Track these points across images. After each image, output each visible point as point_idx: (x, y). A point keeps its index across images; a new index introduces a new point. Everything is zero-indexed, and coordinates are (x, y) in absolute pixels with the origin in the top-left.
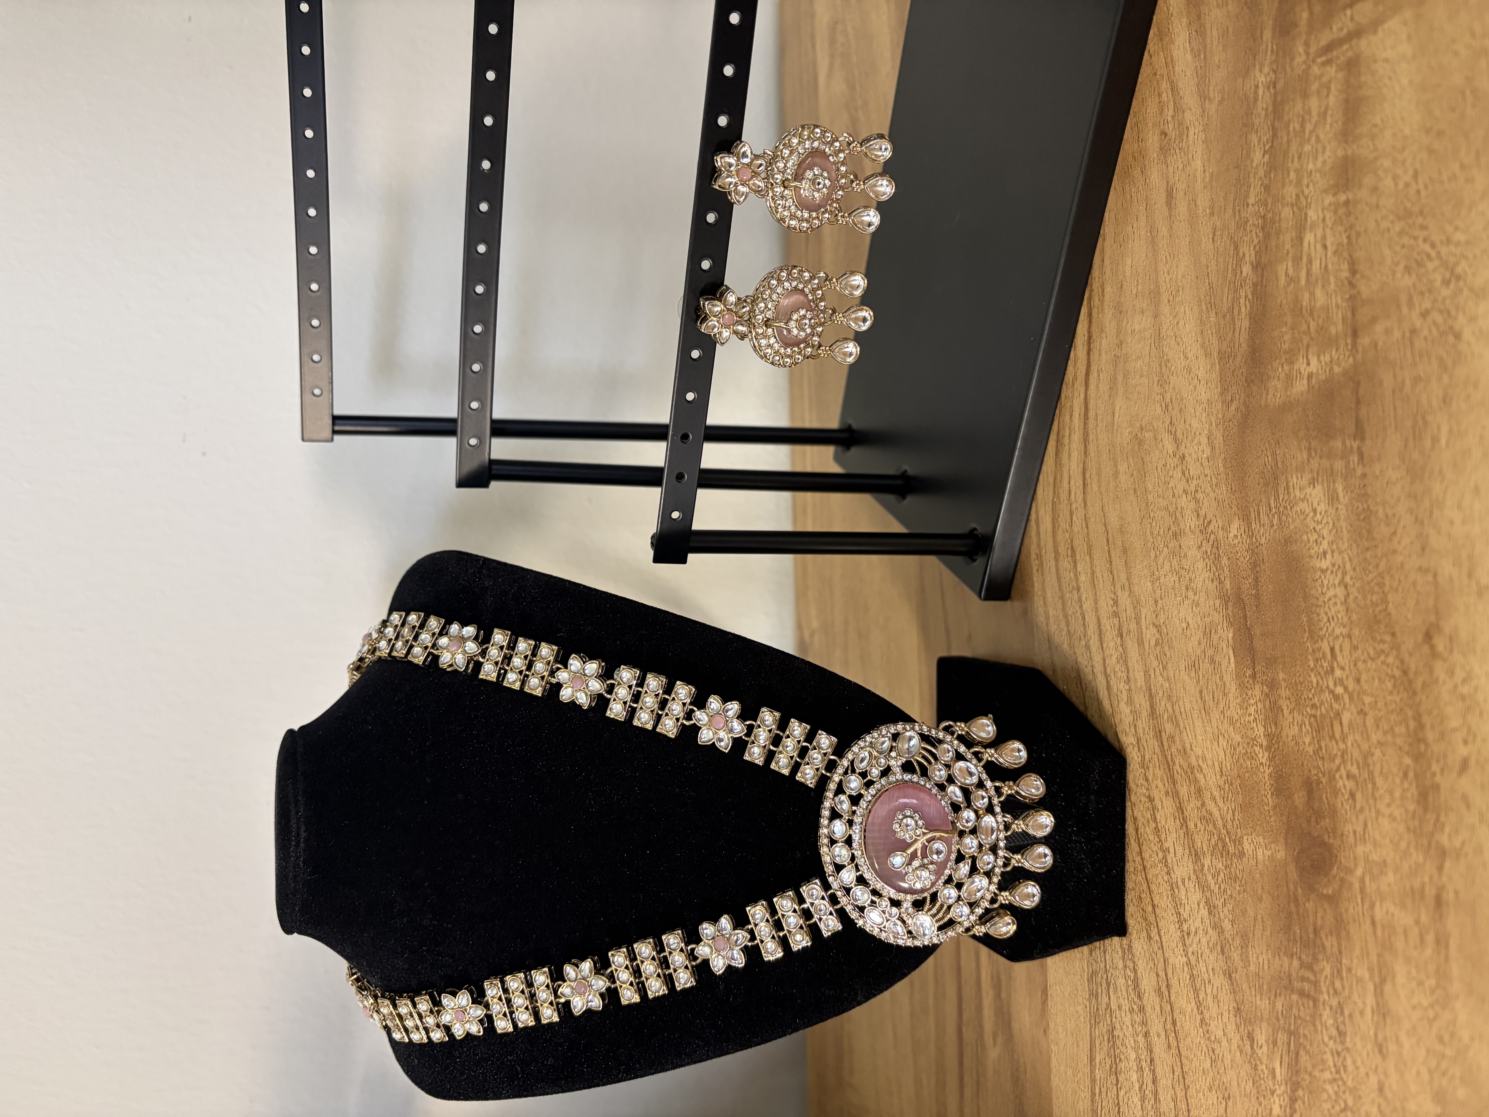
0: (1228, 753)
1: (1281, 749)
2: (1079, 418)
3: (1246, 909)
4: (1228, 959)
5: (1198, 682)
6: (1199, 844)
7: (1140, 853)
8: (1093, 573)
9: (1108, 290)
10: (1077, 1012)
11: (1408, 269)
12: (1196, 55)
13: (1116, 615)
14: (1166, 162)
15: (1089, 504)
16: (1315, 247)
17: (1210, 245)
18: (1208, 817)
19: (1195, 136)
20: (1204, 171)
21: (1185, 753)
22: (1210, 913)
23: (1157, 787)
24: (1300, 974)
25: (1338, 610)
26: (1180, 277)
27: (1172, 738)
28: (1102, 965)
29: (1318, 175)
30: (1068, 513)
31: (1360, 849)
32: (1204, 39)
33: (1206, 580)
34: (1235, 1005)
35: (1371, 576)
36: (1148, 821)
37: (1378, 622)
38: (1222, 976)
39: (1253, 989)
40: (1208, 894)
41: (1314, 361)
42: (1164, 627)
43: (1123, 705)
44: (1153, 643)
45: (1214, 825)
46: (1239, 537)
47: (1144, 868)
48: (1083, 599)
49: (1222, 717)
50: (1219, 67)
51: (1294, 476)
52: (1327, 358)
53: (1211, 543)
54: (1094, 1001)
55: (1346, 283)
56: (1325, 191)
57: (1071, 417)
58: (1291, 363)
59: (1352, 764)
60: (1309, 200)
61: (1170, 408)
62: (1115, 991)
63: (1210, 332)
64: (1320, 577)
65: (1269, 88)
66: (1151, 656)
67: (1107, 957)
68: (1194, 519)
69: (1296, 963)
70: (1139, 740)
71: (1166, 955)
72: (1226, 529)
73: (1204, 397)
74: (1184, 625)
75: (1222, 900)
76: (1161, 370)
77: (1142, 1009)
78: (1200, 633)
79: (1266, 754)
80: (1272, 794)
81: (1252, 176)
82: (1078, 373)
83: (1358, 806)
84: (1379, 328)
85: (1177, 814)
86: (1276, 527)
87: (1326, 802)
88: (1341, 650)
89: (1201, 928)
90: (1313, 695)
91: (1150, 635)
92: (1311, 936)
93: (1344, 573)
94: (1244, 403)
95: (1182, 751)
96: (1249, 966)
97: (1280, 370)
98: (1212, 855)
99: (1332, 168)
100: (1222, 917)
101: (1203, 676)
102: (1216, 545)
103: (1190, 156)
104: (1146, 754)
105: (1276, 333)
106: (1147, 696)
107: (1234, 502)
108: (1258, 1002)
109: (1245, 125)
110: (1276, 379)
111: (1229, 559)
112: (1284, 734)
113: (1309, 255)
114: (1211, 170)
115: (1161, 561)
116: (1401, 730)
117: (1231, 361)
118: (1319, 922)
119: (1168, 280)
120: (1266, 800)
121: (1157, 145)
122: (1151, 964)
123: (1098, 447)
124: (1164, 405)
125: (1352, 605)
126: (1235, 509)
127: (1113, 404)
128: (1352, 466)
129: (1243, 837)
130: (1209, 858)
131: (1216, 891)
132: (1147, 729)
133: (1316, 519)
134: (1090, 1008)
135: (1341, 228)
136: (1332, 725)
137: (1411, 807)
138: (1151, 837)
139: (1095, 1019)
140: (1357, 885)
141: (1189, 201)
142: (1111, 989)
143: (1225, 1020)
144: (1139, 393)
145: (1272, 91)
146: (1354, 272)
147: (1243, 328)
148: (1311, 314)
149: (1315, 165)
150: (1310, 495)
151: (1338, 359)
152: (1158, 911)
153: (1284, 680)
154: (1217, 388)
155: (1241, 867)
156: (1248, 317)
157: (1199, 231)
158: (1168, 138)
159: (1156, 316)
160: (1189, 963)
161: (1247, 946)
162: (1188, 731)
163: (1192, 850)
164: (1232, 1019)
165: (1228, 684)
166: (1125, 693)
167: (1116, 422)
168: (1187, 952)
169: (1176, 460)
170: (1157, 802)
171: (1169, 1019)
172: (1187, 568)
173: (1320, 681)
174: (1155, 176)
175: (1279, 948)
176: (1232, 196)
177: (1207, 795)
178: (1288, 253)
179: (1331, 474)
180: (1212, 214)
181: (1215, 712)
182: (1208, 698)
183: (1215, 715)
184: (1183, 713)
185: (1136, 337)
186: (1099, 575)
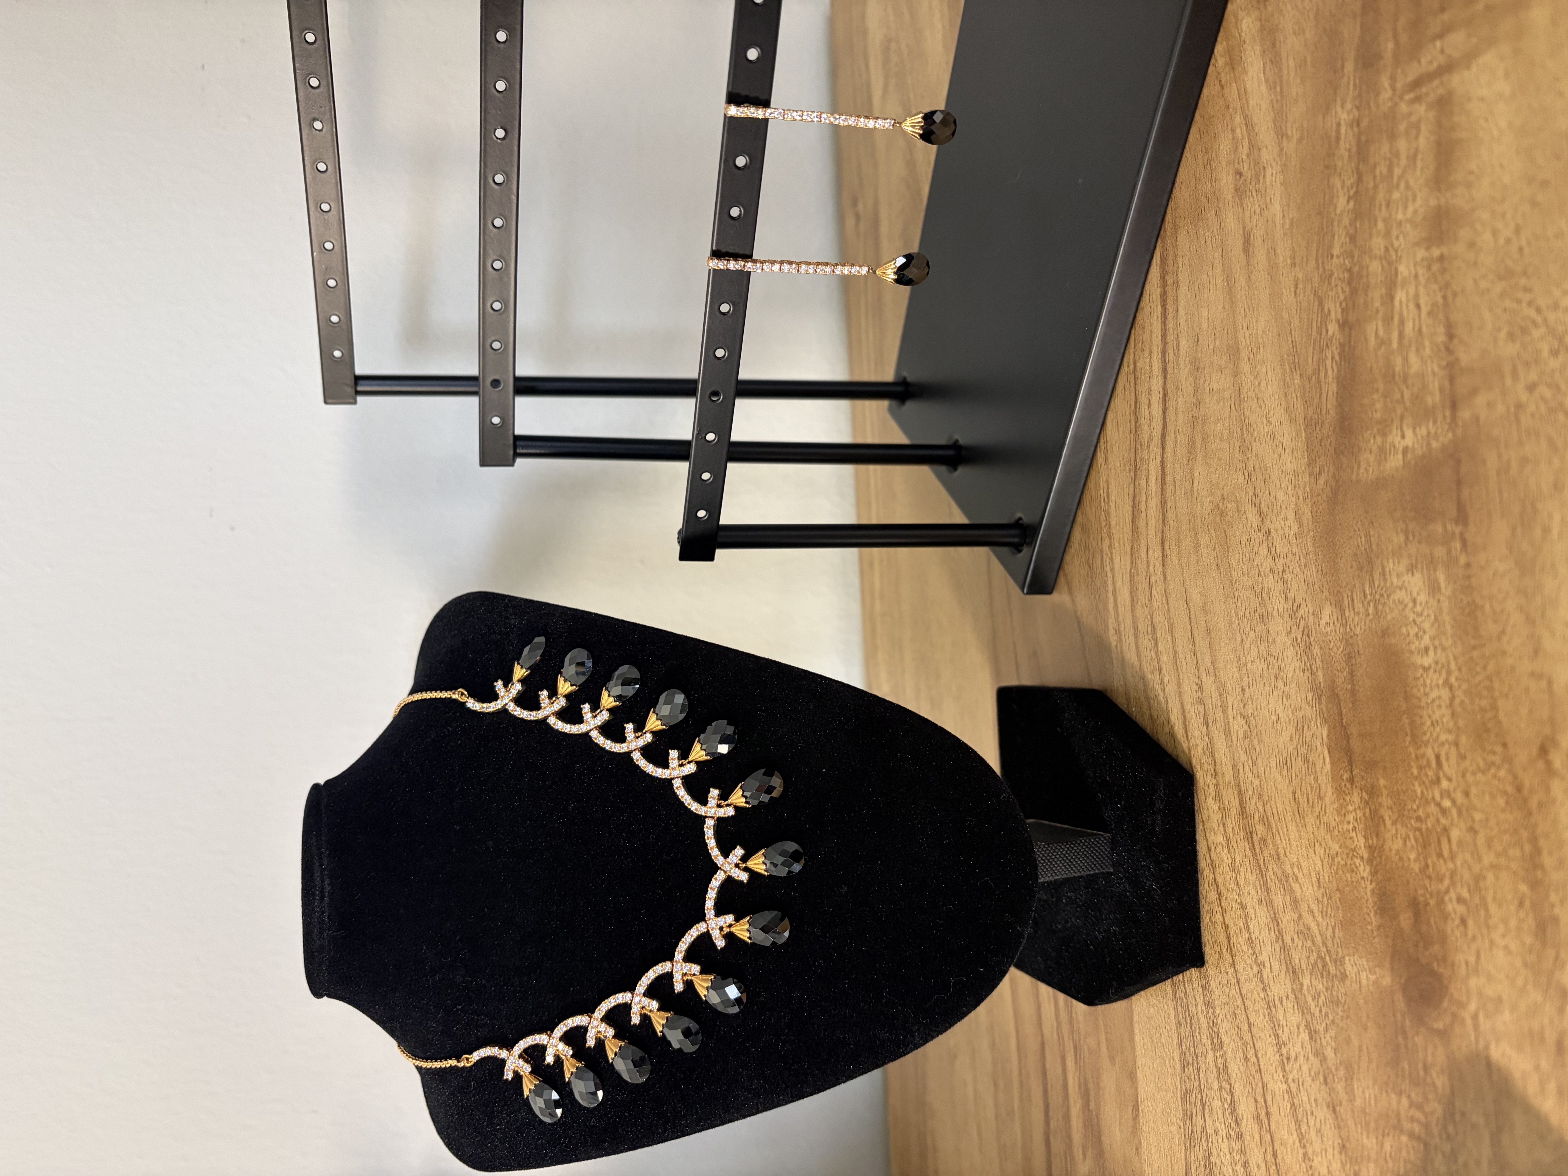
0: (1325, 863)
1: (1384, 863)
2: (1156, 483)
3: (1349, 1037)
4: (1332, 1090)
5: (1291, 782)
6: (1297, 961)
7: (1233, 964)
8: (1175, 653)
9: (1183, 343)
10: (1171, 1132)
11: (1511, 336)
12: (1271, 87)
13: (1201, 701)
14: (1242, 205)
15: (1169, 578)
16: (1407, 306)
17: (1292, 299)
18: (1306, 932)
19: (1273, 176)
20: (1284, 216)
21: (1279, 859)
22: (1311, 1038)
23: (1249, 894)
24: (1410, 1114)
25: (1442, 714)
26: (1260, 333)
27: (1264, 841)
28: (1196, 1084)
29: (1408, 226)
30: (1147, 585)
31: (1473, 982)
32: (1280, 70)
33: (1297, 671)
34: (1340, 1141)
35: (1479, 678)
36: (1241, 930)
37: (1487, 731)
38: (1325, 1109)
39: (1359, 1126)
40: (1309, 1017)
41: (1409, 433)
42: (1252, 718)
43: (1210, 801)
44: (1241, 735)
45: (1313, 941)
46: (1332, 625)
47: (1238, 982)
48: (1166, 681)
49: (1318, 822)
50: (1296, 101)
51: (1391, 561)
52: (1424, 431)
53: (1301, 629)
54: (1188, 1122)
55: (1442, 348)
56: (1417, 244)
57: (1147, 482)
58: (1384, 435)
59: (1462, 887)
60: (1399, 254)
61: (1253, 478)
62: (1211, 1114)
63: (1294, 395)
64: (1422, 675)
65: (1352, 127)
66: (1239, 749)
67: (1201, 1075)
68: (1282, 601)
69: (1405, 1102)
70: (1228, 841)
71: (1265, 1080)
72: (1317, 615)
73: (1289, 467)
74: (1274, 718)
75: (1324, 1025)
76: (1243, 434)
77: (1240, 1136)
78: (1291, 728)
79: (1368, 868)
80: (1376, 913)
81: (1336, 223)
82: (1154, 433)
83: (1470, 934)
84: (1481, 400)
85: (1272, 925)
86: (1371, 617)
87: (1434, 927)
88: (1447, 759)
89: (1302, 1054)
90: (1418, 807)
91: (1238, 726)
92: (1422, 1073)
93: (1449, 673)
94: (1334, 477)
95: (1275, 856)
96: (1354, 1100)
97: (1372, 441)
98: (1311, 974)
99: (1424, 219)
100: (1324, 1044)
101: (1297, 776)
102: (1306, 632)
103: (1268, 200)
104: (1237, 855)
105: (1366, 401)
106: (1236, 793)
107: (1325, 585)
108: (1365, 1141)
109: (1326, 167)
110: (1368, 452)
111: (1321, 648)
112: (1387, 847)
113: (1401, 314)
114: (1291, 216)
115: (1247, 646)
116: (1515, 852)
117: (1318, 429)
118: (1430, 1059)
119: (1247, 336)
120: (1369, 919)
121: (1232, 186)
122: (1248, 1088)
123: (1177, 516)
124: (1246, 474)
125: (1459, 709)
126: (1326, 593)
127: (1192, 470)
128: (1454, 554)
129: (1344, 958)
130: (1308, 977)
131: (1317, 1014)
132: (1237, 829)
133: (1415, 610)
134: (1185, 1130)
135: (1435, 287)
136: (1439, 842)
137: (1529, 940)
138: (1245, 948)
139: (1190, 1142)
140: (1469, 1022)
141: (1268, 249)
142: (1207, 1111)
143: (1330, 1156)
144: (1220, 459)
145: (1356, 129)
146: (1451, 336)
147: (1330, 393)
148: (1405, 380)
149: (1405, 214)
150: (1409, 582)
151: (1436, 433)
152: (1254, 1030)
153: (1386, 787)
154: (1304, 458)
155: (1343, 990)
156: (1335, 381)
157: (1280, 282)
158: (1243, 178)
159: (1236, 375)
160: (1289, 1091)
161: (1352, 1079)
162: (1282, 835)
163: (1290, 967)
164: (1337, 1156)
165: (1323, 787)
166: (1212, 788)
167: (1195, 489)
168: (1287, 1079)
169: (1260, 535)
170: (1250, 910)
171: (1270, 1150)
172: (1276, 655)
173: (1425, 791)
174: (1230, 220)
175: (1387, 1083)
176: (1315, 245)
177: (1304, 908)
178: (1377, 311)
179: (1432, 562)
180: (1293, 265)
181: (1310, 816)
182: (1302, 800)
183: (1310, 820)
184: (1276, 815)
185: (1215, 397)
186: (1182, 656)
